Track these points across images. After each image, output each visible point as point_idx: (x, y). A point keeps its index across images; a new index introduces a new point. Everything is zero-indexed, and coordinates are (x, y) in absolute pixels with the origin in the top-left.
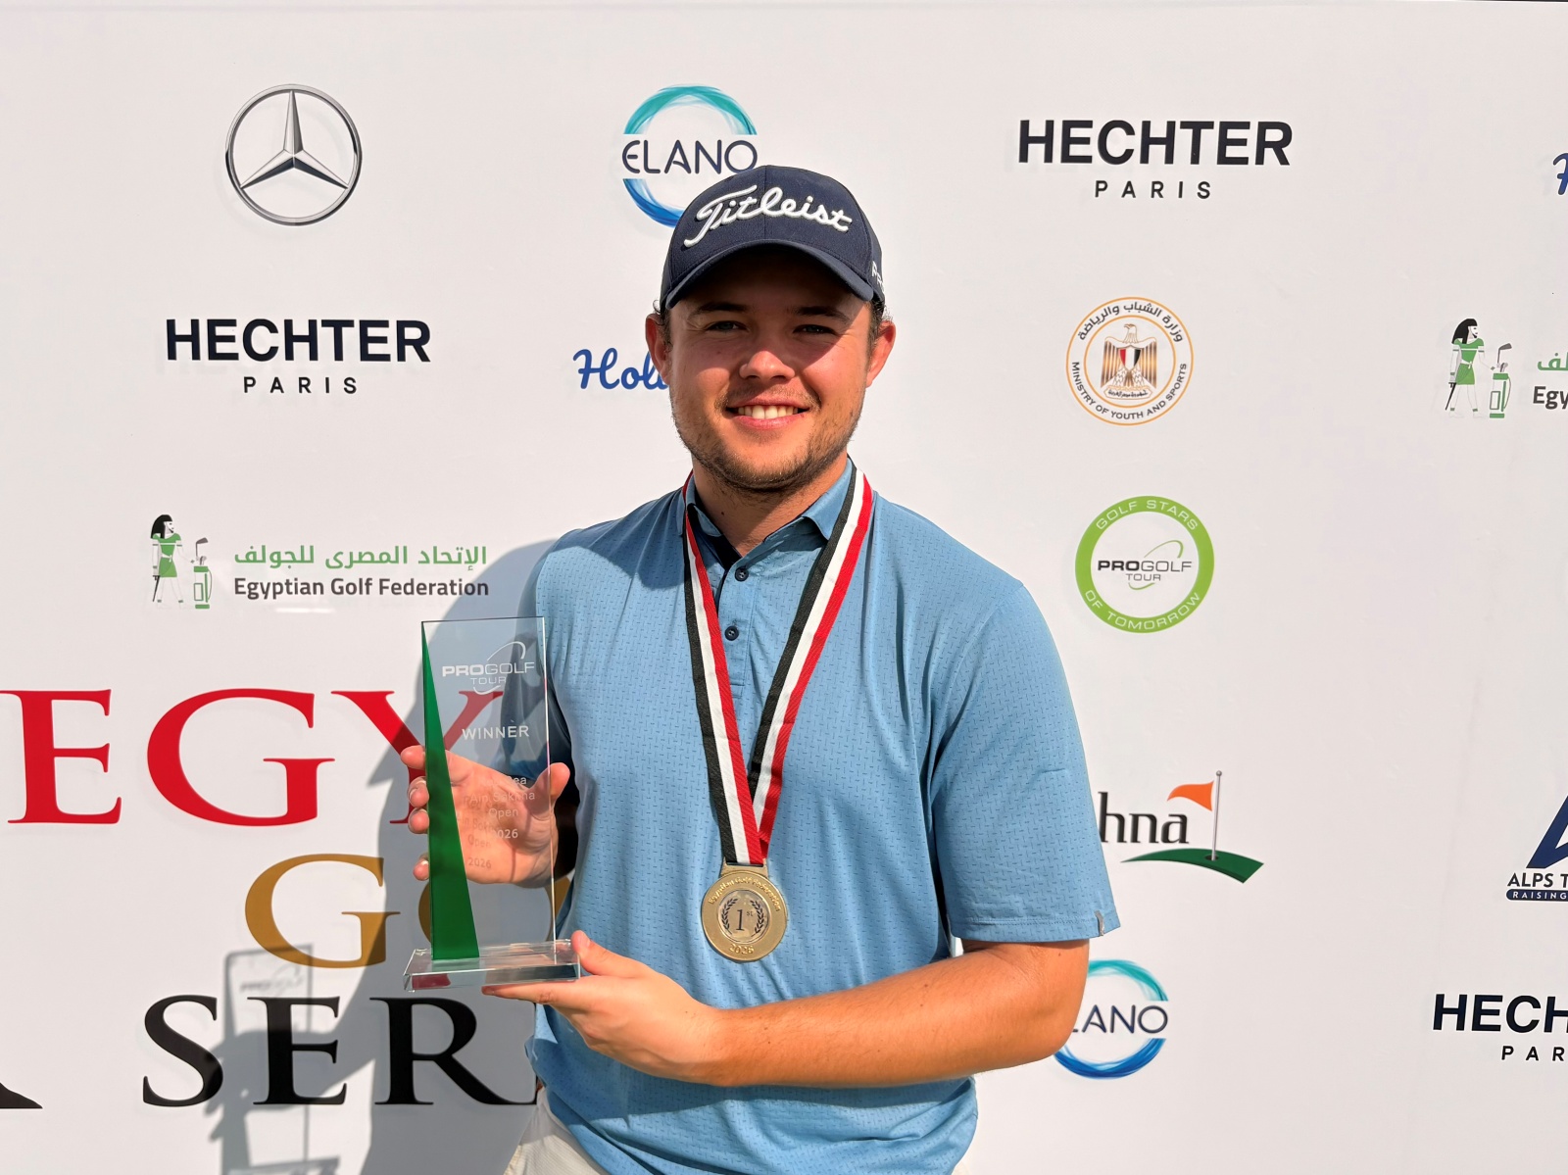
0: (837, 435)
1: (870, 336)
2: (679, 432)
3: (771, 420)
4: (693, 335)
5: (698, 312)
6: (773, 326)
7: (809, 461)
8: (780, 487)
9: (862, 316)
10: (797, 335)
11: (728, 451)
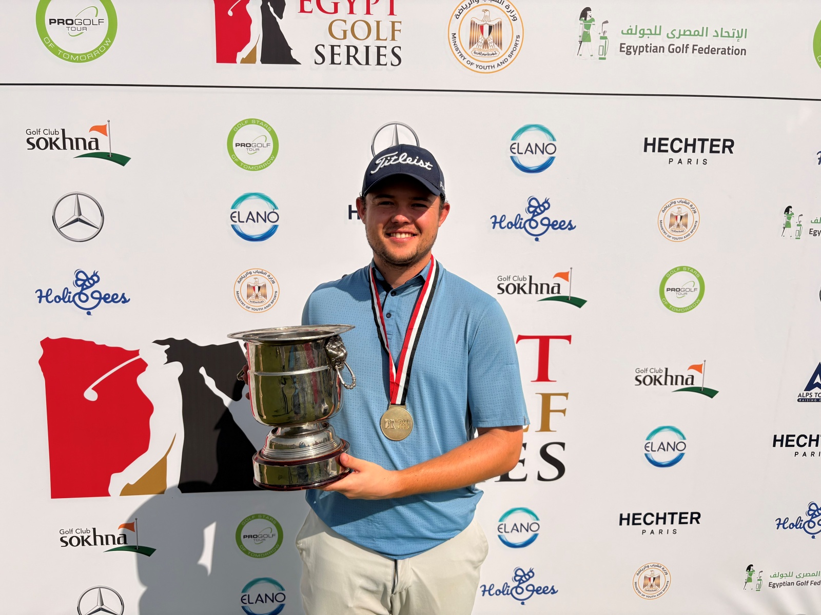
0: (427, 245)
1: (440, 208)
2: (369, 242)
3: (403, 238)
4: (374, 207)
5: (376, 198)
6: (403, 204)
7: (417, 254)
8: (407, 264)
9: (437, 201)
10: (412, 207)
11: (387, 249)
